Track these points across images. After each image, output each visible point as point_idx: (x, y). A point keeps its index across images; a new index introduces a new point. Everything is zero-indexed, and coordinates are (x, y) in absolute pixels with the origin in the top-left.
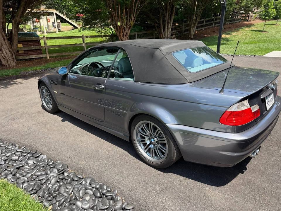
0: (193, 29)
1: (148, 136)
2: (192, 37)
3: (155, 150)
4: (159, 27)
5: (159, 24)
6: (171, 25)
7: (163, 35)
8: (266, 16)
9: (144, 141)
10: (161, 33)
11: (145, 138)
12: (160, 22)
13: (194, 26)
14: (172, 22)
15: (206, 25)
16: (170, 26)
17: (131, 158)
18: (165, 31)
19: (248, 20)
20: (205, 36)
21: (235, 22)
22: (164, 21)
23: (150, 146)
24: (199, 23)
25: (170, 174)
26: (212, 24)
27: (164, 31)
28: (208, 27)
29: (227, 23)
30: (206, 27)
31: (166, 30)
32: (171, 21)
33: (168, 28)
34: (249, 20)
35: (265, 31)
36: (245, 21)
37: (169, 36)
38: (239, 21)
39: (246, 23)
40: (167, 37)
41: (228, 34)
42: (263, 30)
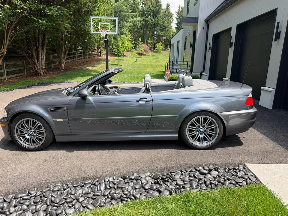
0: (63, 61)
2: (63, 69)
4: (31, 57)
5: (32, 55)
6: (45, 56)
7: (38, 66)
8: (118, 53)
10: (35, 64)
12: (32, 52)
13: (64, 58)
14: (45, 53)
15: (71, 58)
16: (44, 57)
19: (100, 56)
20: (74, 68)
21: (92, 56)
22: (37, 51)
24: (68, 55)
26: (75, 57)
27: (38, 62)
29: (86, 57)
30: (71, 60)
31: (40, 60)
32: (44, 52)
33: (42, 59)
34: (101, 55)
35: (119, 65)
36: (98, 56)
37: (44, 67)
38: (94, 56)
39: (100, 58)
40: (42, 68)
41: (93, 66)
42: (117, 64)
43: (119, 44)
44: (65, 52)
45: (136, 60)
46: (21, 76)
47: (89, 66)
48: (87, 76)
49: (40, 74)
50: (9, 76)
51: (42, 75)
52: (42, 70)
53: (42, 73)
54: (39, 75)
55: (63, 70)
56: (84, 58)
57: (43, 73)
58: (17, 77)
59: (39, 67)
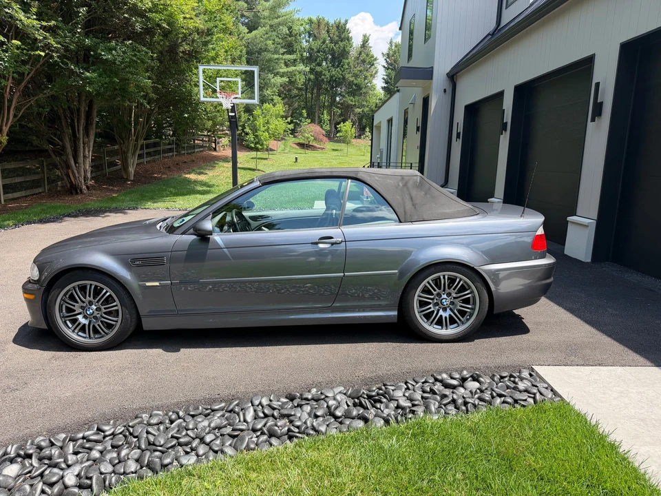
0: (132, 161)
2: (132, 178)
4: (61, 152)
5: (64, 148)
6: (91, 149)
7: (75, 171)
8: (256, 144)
10: (68, 167)
12: (62, 141)
13: (134, 154)
14: (92, 144)
15: (149, 154)
16: (89, 151)
18: (78, 163)
19: (215, 149)
20: (156, 177)
21: (196, 150)
26: (158, 153)
27: (76, 162)
28: (152, 158)
29: (183, 152)
30: (149, 159)
31: (81, 160)
32: (89, 141)
33: (84, 157)
34: (217, 149)
35: (258, 170)
36: (210, 150)
37: (89, 175)
38: (202, 149)
39: (214, 153)
40: (85, 177)
41: (200, 173)
42: (255, 168)
43: (258, 124)
44: (137, 140)
45: (296, 158)
46: (36, 194)
47: (189, 173)
48: (187, 195)
49: (81, 190)
50: (10, 196)
51: (85, 192)
52: (85, 181)
53: (84, 187)
54: (77, 193)
55: (131, 181)
56: (179, 154)
57: (88, 187)
58: (26, 196)
59: (77, 175)
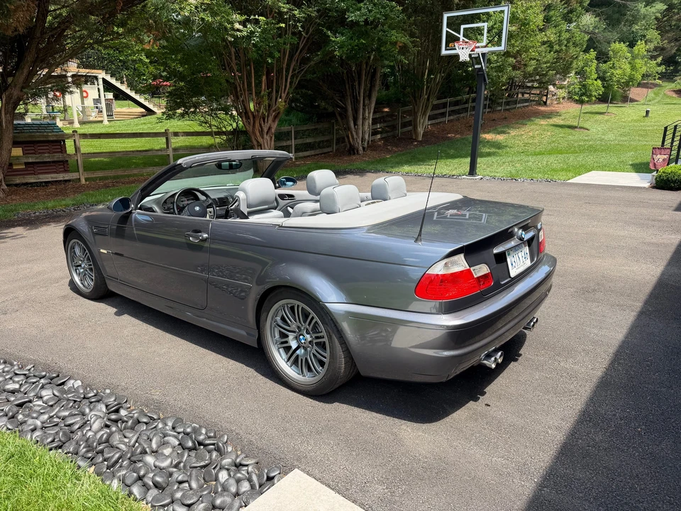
0: (422, 121)
1: (294, 332)
2: (420, 139)
3: (306, 359)
4: (344, 115)
5: (345, 110)
6: (372, 111)
7: (354, 133)
8: (581, 96)
9: (286, 342)
10: (349, 129)
11: (287, 336)
12: (345, 105)
13: (424, 114)
14: (373, 105)
15: (452, 113)
16: (369, 113)
17: (261, 380)
18: (357, 125)
19: (545, 103)
20: (449, 137)
21: (518, 105)
22: (355, 102)
23: (298, 352)
24: (435, 107)
25: (336, 404)
26: (466, 110)
27: (355, 124)
28: (455, 116)
29: (499, 108)
30: (452, 118)
31: (360, 122)
32: (370, 103)
33: (364, 119)
34: (548, 102)
35: (581, 128)
36: (540, 104)
37: (367, 137)
38: (527, 104)
39: (542, 108)
40: (362, 139)
41: (499, 133)
42: (575, 124)
44: (428, 99)
45: (647, 112)
46: (324, 153)
47: (488, 133)
48: (456, 157)
49: (357, 151)
50: (301, 154)
51: (361, 152)
52: (362, 142)
53: (361, 148)
54: (354, 154)
55: (419, 141)
56: (494, 111)
57: (364, 148)
58: (315, 155)
59: (355, 136)
